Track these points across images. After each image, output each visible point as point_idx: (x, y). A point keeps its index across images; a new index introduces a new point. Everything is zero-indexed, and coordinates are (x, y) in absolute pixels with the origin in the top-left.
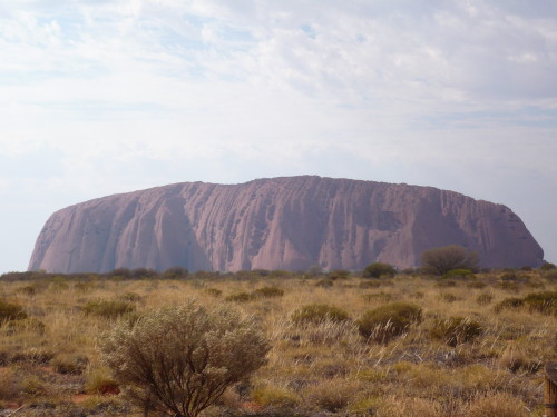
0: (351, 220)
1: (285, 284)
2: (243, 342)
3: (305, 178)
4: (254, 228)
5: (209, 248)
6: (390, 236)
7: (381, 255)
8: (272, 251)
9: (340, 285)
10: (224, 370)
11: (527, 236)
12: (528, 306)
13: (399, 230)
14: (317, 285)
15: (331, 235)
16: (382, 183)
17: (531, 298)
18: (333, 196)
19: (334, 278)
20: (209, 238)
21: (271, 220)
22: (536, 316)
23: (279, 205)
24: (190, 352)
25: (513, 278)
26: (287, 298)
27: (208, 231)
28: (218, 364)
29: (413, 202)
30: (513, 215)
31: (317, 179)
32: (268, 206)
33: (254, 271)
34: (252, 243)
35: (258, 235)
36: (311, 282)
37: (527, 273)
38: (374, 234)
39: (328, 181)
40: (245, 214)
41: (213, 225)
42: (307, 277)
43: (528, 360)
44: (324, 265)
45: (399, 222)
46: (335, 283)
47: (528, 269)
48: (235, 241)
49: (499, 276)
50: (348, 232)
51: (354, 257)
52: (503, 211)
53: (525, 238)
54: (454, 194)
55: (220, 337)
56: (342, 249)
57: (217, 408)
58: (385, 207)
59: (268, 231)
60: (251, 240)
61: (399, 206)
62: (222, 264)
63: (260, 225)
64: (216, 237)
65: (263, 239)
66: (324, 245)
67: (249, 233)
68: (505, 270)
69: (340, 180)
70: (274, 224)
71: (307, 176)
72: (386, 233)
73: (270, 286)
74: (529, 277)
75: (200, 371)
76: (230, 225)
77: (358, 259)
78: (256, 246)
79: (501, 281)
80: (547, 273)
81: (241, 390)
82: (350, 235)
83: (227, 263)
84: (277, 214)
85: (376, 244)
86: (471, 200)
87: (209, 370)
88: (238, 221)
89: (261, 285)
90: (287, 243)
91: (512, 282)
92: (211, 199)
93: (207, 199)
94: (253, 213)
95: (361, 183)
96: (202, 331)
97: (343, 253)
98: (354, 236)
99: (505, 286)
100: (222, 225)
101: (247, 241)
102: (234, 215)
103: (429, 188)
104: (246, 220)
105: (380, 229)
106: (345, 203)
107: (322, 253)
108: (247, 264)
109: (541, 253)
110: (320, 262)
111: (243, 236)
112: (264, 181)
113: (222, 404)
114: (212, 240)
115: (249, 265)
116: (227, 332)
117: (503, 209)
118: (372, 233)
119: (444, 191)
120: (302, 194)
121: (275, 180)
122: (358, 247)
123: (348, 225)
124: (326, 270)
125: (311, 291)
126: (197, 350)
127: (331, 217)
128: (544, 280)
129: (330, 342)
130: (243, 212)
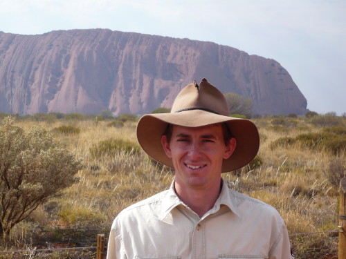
0: (138, 70)
1: (81, 124)
2: (57, 161)
3: (98, 31)
4: (51, 76)
5: (9, 92)
6: (173, 85)
7: (165, 101)
8: (67, 97)
9: (129, 127)
10: (39, 186)
11: (294, 88)
12: (300, 143)
13: (181, 80)
14: (110, 125)
15: (120, 83)
16: (167, 38)
17: (302, 137)
18: (123, 47)
19: (124, 120)
20: (9, 84)
21: (67, 68)
22: (307, 153)
23: (74, 55)
24: (6, 170)
25: (282, 122)
26: (83, 135)
27: (8, 77)
28: (33, 180)
29: (194, 55)
30: (282, 69)
31: (109, 32)
32: (64, 56)
33: (51, 113)
34: (49, 89)
35: (54, 81)
36: (103, 123)
37: (294, 120)
38: (159, 84)
39: (119, 34)
40: (43, 62)
41: (13, 72)
42: (100, 119)
43: (306, 187)
44: (114, 109)
45: (181, 73)
46: (125, 124)
47: (293, 116)
48: (33, 87)
49: (269, 122)
50: (135, 80)
51: (140, 103)
52: (273, 65)
53: (291, 89)
54: (231, 49)
55: (35, 155)
56: (130, 96)
57: (29, 224)
58: (169, 59)
59: (64, 78)
60: (47, 86)
61: (182, 58)
62: (21, 107)
63: (56, 73)
64: (16, 82)
65: (59, 85)
66: (114, 92)
67: (46, 80)
68: (275, 117)
69: (129, 33)
70: (69, 72)
71: (100, 29)
72: (170, 82)
73: (67, 125)
74: (296, 123)
75: (16, 187)
76: (29, 72)
77: (144, 105)
78: (53, 91)
79: (272, 126)
80: (311, 120)
81: (49, 209)
82: (138, 83)
83: (25, 106)
84: (72, 63)
85: (161, 91)
86: (245, 54)
87: (24, 186)
88: (36, 69)
89: (58, 124)
90: (80, 89)
91: (281, 126)
92: (12, 48)
93: (7, 48)
94: (50, 61)
95: (148, 37)
96: (18, 151)
97: (131, 100)
98: (141, 84)
99: (276, 129)
100: (21, 72)
101: (44, 88)
102: (32, 63)
103: (208, 42)
104: (43, 67)
105: (165, 78)
106: (134, 55)
107: (112, 100)
108: (44, 107)
109: (305, 103)
110: (110, 107)
111: (40, 82)
112: (60, 33)
113: (33, 220)
114: (12, 85)
115: (46, 108)
116: (42, 151)
117: (273, 63)
118: (157, 82)
119: (222, 46)
120: (95, 45)
121: (70, 32)
122: (144, 94)
123: (136, 75)
124: (115, 114)
125: (105, 130)
126: (13, 167)
127: (121, 67)
128: (309, 125)
129: (127, 170)
130: (40, 61)
